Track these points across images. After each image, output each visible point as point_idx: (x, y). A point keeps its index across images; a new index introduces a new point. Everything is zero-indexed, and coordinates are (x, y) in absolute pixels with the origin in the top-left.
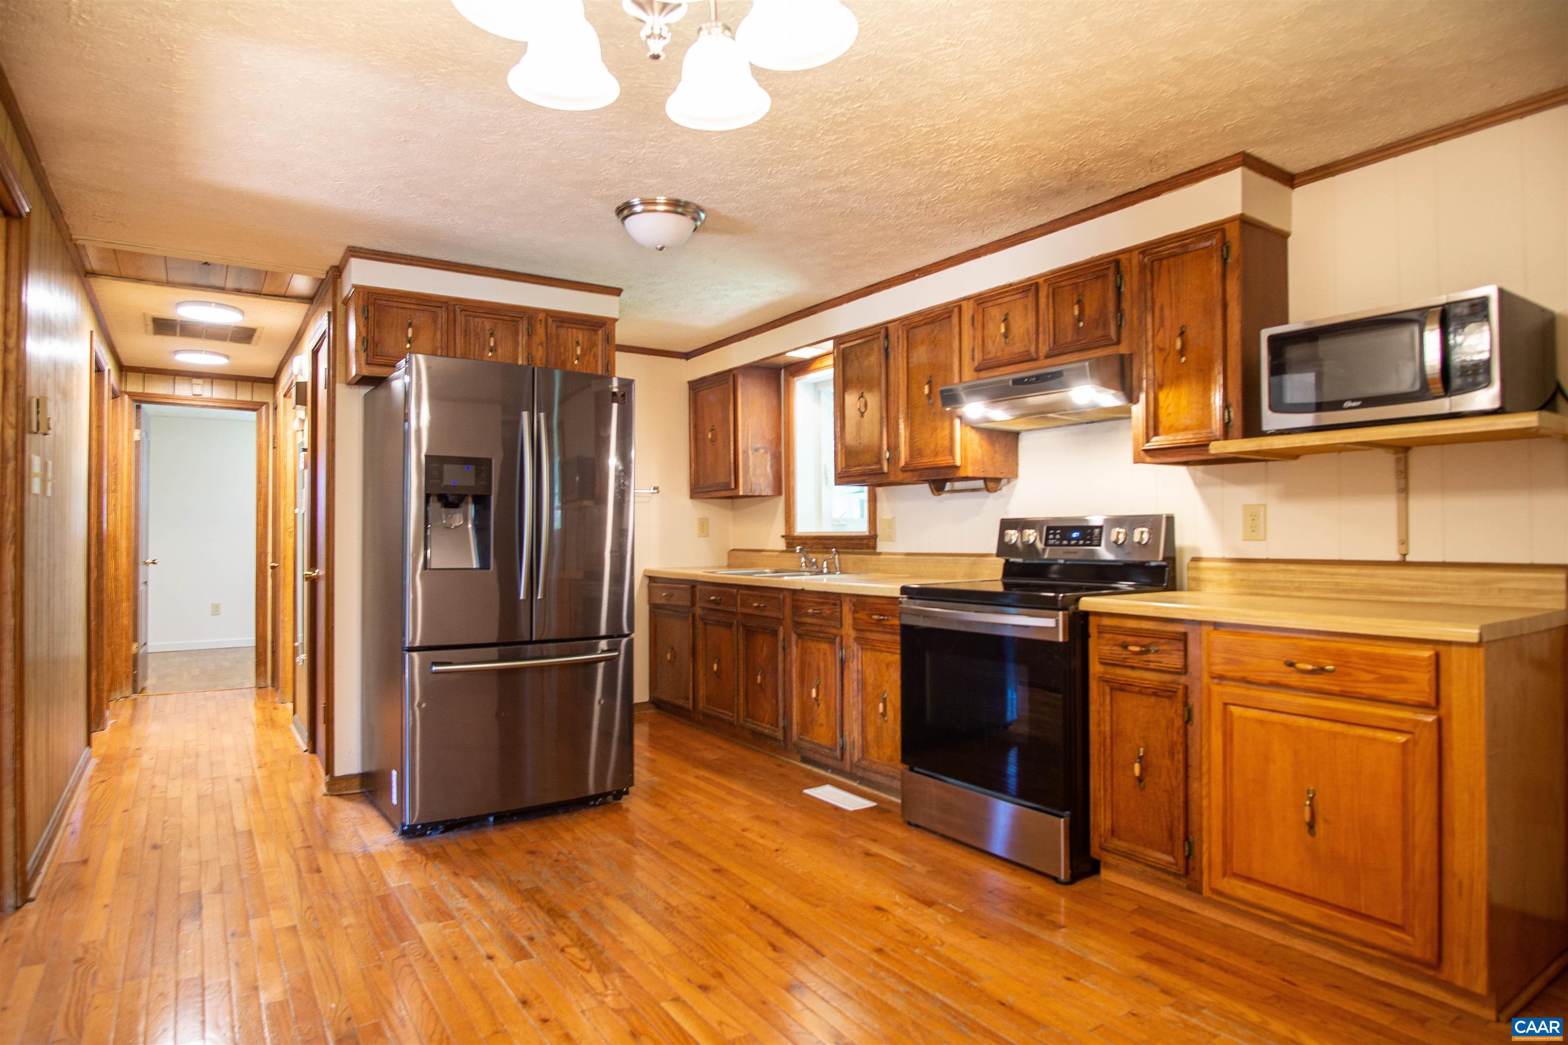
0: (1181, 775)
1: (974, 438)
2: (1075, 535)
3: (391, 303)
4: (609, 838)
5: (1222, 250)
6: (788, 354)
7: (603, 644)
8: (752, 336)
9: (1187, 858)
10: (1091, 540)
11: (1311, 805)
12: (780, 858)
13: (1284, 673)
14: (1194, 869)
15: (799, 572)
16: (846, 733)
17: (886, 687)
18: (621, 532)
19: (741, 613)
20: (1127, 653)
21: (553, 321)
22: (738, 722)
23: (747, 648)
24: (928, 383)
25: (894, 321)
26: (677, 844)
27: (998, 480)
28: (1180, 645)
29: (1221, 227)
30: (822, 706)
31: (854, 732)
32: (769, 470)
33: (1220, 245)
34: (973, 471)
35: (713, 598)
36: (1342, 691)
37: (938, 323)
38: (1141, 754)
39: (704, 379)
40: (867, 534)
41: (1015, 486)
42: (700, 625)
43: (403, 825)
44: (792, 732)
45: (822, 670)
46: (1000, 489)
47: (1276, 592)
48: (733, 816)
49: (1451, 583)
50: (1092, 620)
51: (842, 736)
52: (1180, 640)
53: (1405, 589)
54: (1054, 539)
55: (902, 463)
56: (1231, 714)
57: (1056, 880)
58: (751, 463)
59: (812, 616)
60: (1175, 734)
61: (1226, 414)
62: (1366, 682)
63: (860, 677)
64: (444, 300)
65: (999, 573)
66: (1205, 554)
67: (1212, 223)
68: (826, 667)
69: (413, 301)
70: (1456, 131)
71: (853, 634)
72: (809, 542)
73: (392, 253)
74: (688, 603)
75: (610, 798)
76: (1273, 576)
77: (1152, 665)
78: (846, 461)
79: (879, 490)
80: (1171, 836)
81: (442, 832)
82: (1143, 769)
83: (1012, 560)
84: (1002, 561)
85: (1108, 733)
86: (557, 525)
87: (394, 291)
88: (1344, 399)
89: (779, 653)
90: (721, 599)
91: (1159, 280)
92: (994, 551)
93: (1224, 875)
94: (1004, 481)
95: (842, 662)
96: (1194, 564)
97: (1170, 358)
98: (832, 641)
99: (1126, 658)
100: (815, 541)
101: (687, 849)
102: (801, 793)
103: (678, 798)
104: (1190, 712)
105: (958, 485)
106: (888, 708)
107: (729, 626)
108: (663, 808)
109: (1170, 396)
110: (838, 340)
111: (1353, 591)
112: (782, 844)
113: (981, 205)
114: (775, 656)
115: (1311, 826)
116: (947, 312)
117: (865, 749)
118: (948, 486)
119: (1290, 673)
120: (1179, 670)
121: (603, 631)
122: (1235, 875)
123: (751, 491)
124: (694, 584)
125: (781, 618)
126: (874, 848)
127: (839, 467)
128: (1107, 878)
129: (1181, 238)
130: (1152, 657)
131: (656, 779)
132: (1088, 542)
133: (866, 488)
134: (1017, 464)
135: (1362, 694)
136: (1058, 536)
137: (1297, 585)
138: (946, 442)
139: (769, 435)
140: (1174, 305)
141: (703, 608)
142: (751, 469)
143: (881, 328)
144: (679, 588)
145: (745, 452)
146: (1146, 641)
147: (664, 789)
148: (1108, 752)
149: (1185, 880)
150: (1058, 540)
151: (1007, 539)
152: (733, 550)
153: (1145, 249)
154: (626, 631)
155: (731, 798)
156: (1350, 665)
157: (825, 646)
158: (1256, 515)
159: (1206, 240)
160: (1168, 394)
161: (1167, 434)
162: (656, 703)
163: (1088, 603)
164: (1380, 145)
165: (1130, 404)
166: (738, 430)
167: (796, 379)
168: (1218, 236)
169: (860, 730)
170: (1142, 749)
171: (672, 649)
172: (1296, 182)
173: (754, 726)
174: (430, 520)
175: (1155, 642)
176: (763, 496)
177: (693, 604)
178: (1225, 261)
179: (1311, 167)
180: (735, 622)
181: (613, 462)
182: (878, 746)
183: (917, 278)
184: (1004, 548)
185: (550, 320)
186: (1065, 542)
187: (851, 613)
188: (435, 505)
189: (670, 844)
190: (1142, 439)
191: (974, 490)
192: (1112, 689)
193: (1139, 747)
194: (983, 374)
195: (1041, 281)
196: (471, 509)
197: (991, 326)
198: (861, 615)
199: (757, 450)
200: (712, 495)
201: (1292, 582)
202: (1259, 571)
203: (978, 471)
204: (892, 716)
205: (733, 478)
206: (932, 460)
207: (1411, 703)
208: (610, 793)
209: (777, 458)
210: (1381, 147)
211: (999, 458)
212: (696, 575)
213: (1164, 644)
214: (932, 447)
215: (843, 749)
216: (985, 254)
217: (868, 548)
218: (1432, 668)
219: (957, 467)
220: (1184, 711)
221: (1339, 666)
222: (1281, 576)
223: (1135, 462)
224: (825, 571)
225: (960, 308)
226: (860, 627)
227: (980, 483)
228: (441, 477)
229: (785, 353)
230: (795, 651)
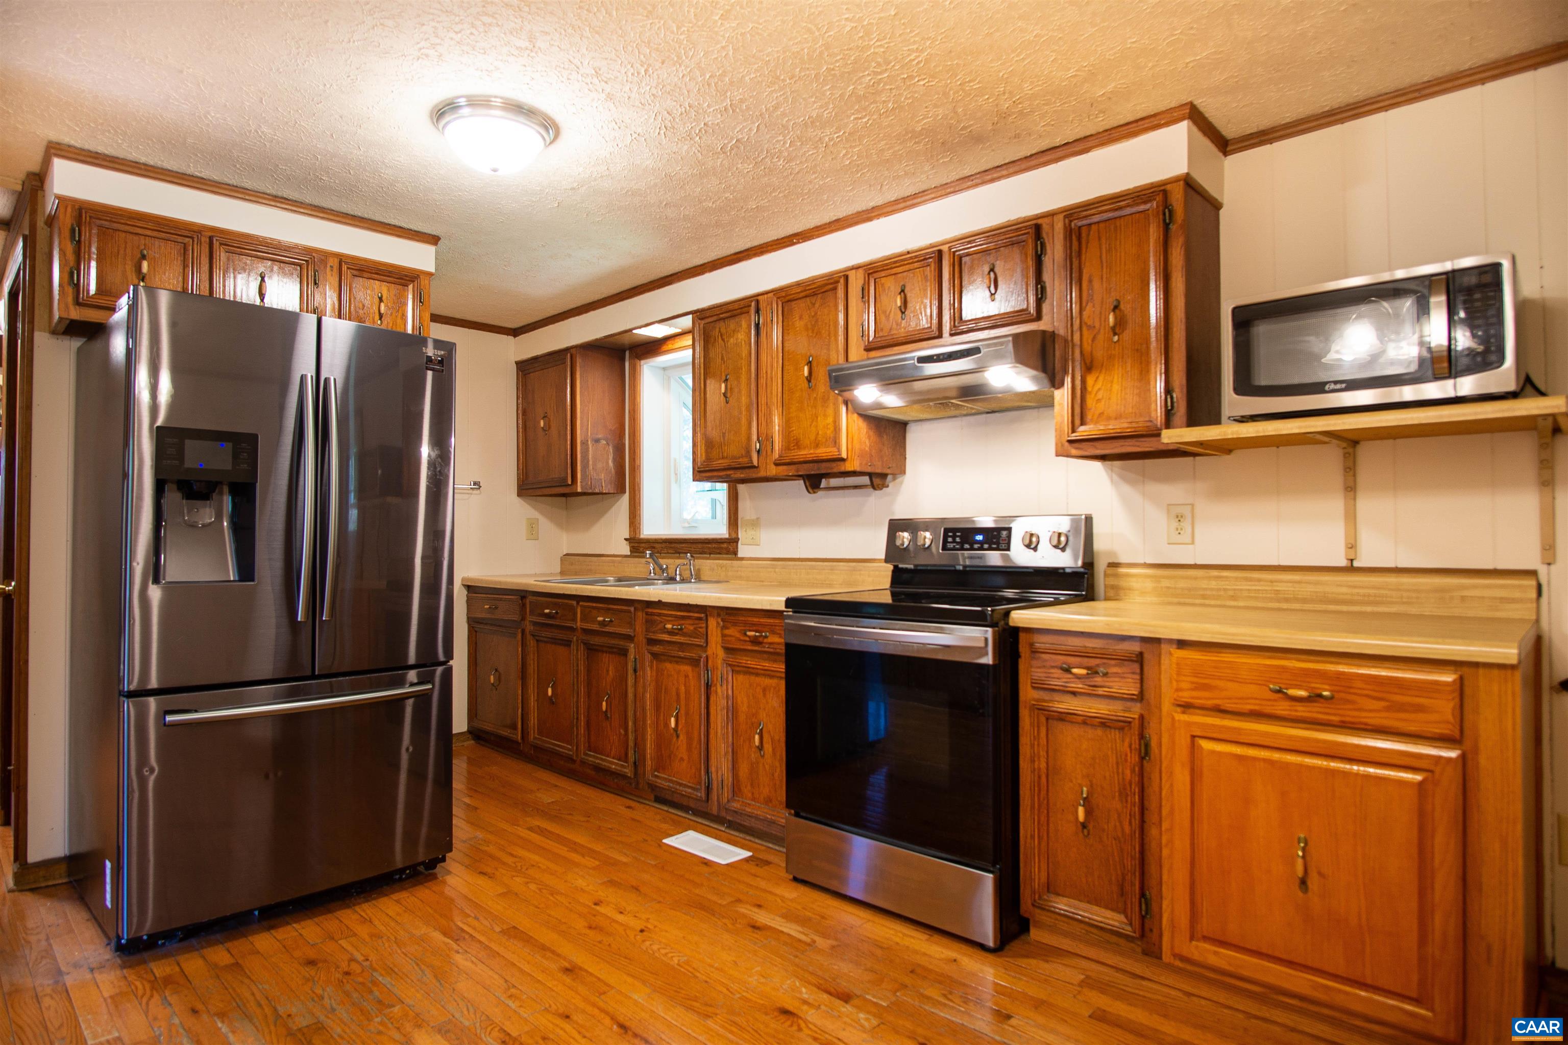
0: (1136, 822)
1: (860, 426)
2: (979, 538)
3: (115, 226)
4: (422, 930)
5: (1164, 214)
6: (634, 331)
7: (412, 675)
8: (594, 309)
9: (1143, 918)
10: (998, 543)
11: (1304, 857)
12: (648, 943)
13: (1270, 700)
14: (1151, 930)
15: (647, 581)
16: (713, 769)
17: (763, 715)
18: (435, 533)
19: (581, 628)
20: (1070, 676)
21: (348, 268)
22: (577, 755)
23: (589, 670)
24: (807, 364)
25: (767, 293)
26: (513, 932)
27: (884, 476)
28: (1136, 667)
29: (1162, 188)
30: (682, 737)
31: (721, 767)
32: (611, 464)
33: (1161, 208)
34: (861, 464)
35: (547, 611)
36: (1343, 722)
37: (819, 296)
38: (1085, 796)
39: (535, 359)
40: (727, 536)
41: (901, 483)
42: (531, 643)
43: (119, 938)
44: (644, 766)
45: (682, 696)
46: (888, 486)
47: (1207, 602)
48: (581, 883)
49: (1408, 590)
50: (1022, 636)
51: (707, 772)
52: (1136, 661)
53: (1356, 598)
54: (954, 541)
55: (776, 455)
56: (1200, 747)
57: (982, 947)
58: (590, 456)
59: (671, 633)
60: (1128, 772)
61: (1169, 400)
62: (1371, 711)
63: (730, 703)
64: (195, 228)
65: (886, 582)
66: (1123, 559)
67: (1152, 184)
68: (687, 692)
69: (150, 225)
70: (1411, 96)
71: (721, 653)
72: (657, 545)
73: (117, 158)
74: (516, 617)
75: (421, 868)
76: (1204, 584)
77: (1100, 691)
78: (707, 452)
79: (742, 488)
80: (1122, 893)
81: (181, 940)
82: (1088, 813)
83: (901, 566)
84: (890, 567)
85: (1044, 770)
86: (352, 526)
87: (121, 209)
88: (1325, 380)
89: (629, 676)
90: (557, 613)
91: (1087, 248)
92: (883, 557)
93: (1192, 938)
94: (890, 477)
95: (708, 686)
96: (1111, 571)
97: (1101, 337)
98: (695, 662)
99: (1066, 682)
100: (664, 545)
101: (527, 939)
102: (661, 845)
103: (510, 860)
104: (1147, 746)
105: (834, 482)
106: (765, 740)
107: (567, 644)
108: (491, 877)
109: (1101, 378)
110: (699, 315)
111: (1296, 600)
112: (648, 919)
113: (889, 149)
114: (623, 679)
115: (1303, 882)
116: (831, 284)
117: (736, 789)
118: (824, 483)
119: (1275, 700)
120: (1135, 697)
121: (412, 659)
122: (1205, 938)
123: (591, 488)
124: (523, 594)
125: (633, 635)
126: (763, 918)
127: (699, 460)
128: (1038, 939)
129: (1117, 200)
130: (1098, 680)
131: (480, 835)
132: (994, 546)
133: (725, 485)
134: (905, 458)
135: (1366, 724)
136: (958, 540)
137: (1231, 593)
138: (829, 432)
139: (611, 424)
140: (1105, 276)
141: (535, 624)
142: (591, 463)
143: (752, 301)
144: (505, 600)
145: (585, 443)
146: (1093, 662)
147: (491, 849)
148: (1043, 793)
149: (1139, 943)
150: (958, 543)
151: (898, 543)
152: (567, 555)
153: (1071, 213)
154: (441, 658)
155: (575, 857)
156: (1352, 691)
157: (686, 668)
158: (1182, 517)
159: (1145, 203)
160: (1097, 378)
161: (1096, 423)
162: (476, 734)
163: (1021, 617)
164: (1327, 109)
165: (1052, 389)
166: (576, 418)
167: (642, 362)
168: (1159, 198)
169: (730, 766)
170: (1085, 789)
171: (496, 670)
172: (1228, 149)
173: (597, 761)
174: (165, 515)
175: (1104, 664)
176: (606, 494)
177: (523, 619)
178: (1166, 227)
179: (1249, 132)
180: (575, 638)
181: (425, 451)
182: (752, 785)
183: (794, 244)
184: (893, 552)
185: (344, 267)
186: (967, 546)
187: (719, 629)
188: (173, 496)
189: (503, 932)
190: (1066, 427)
191: (856, 487)
192: (1047, 719)
193: (1081, 787)
194: (873, 354)
195: (945, 248)
196: (227, 502)
197: (884, 299)
198: (732, 631)
199: (597, 441)
200: (539, 492)
201: (1225, 590)
202: (1187, 578)
203: (866, 464)
204: (771, 750)
205: (569, 471)
206: (812, 451)
207: (1429, 735)
208: (423, 863)
209: (619, 450)
210: (1328, 111)
211: (887, 451)
212: (526, 584)
213: (1115, 666)
214: (813, 437)
215: (708, 789)
216: (878, 216)
217: (728, 552)
218: (1456, 694)
219: (843, 460)
220: (1140, 745)
221: (1338, 692)
222: (1213, 584)
223: (1058, 455)
224: (678, 578)
225: (846, 278)
226: (731, 646)
227: (866, 480)
228: (180, 455)
229: (631, 330)
230: (649, 674)
